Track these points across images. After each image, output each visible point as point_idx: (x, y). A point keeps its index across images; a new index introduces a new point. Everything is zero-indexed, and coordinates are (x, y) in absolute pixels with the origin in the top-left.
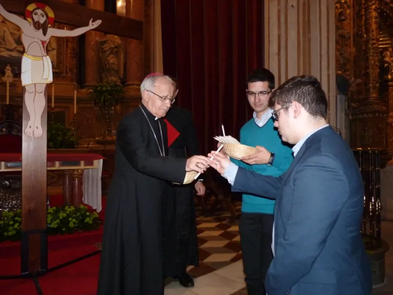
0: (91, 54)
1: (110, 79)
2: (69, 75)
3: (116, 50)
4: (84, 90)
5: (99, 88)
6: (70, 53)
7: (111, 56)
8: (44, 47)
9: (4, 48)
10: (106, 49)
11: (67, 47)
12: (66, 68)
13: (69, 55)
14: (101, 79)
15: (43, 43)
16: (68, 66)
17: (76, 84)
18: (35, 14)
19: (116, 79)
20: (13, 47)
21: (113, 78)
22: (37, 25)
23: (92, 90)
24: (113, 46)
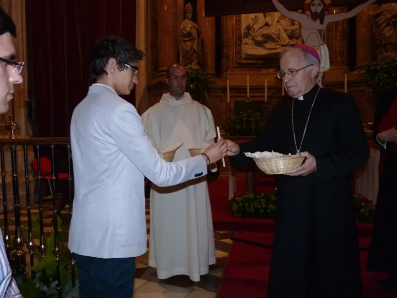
0: (362, 32)
1: (386, 55)
2: (339, 58)
3: (393, 20)
4: (355, 73)
5: (373, 68)
6: (340, 36)
7: (388, 28)
8: (321, 37)
9: (279, 45)
10: (381, 22)
11: (336, 31)
12: (336, 52)
13: (339, 38)
14: (374, 57)
15: (320, 31)
16: (337, 49)
17: (345, 67)
18: (313, 5)
19: (393, 54)
20: (286, 43)
21: (389, 53)
22: (315, 16)
23: (364, 71)
24: (389, 16)
